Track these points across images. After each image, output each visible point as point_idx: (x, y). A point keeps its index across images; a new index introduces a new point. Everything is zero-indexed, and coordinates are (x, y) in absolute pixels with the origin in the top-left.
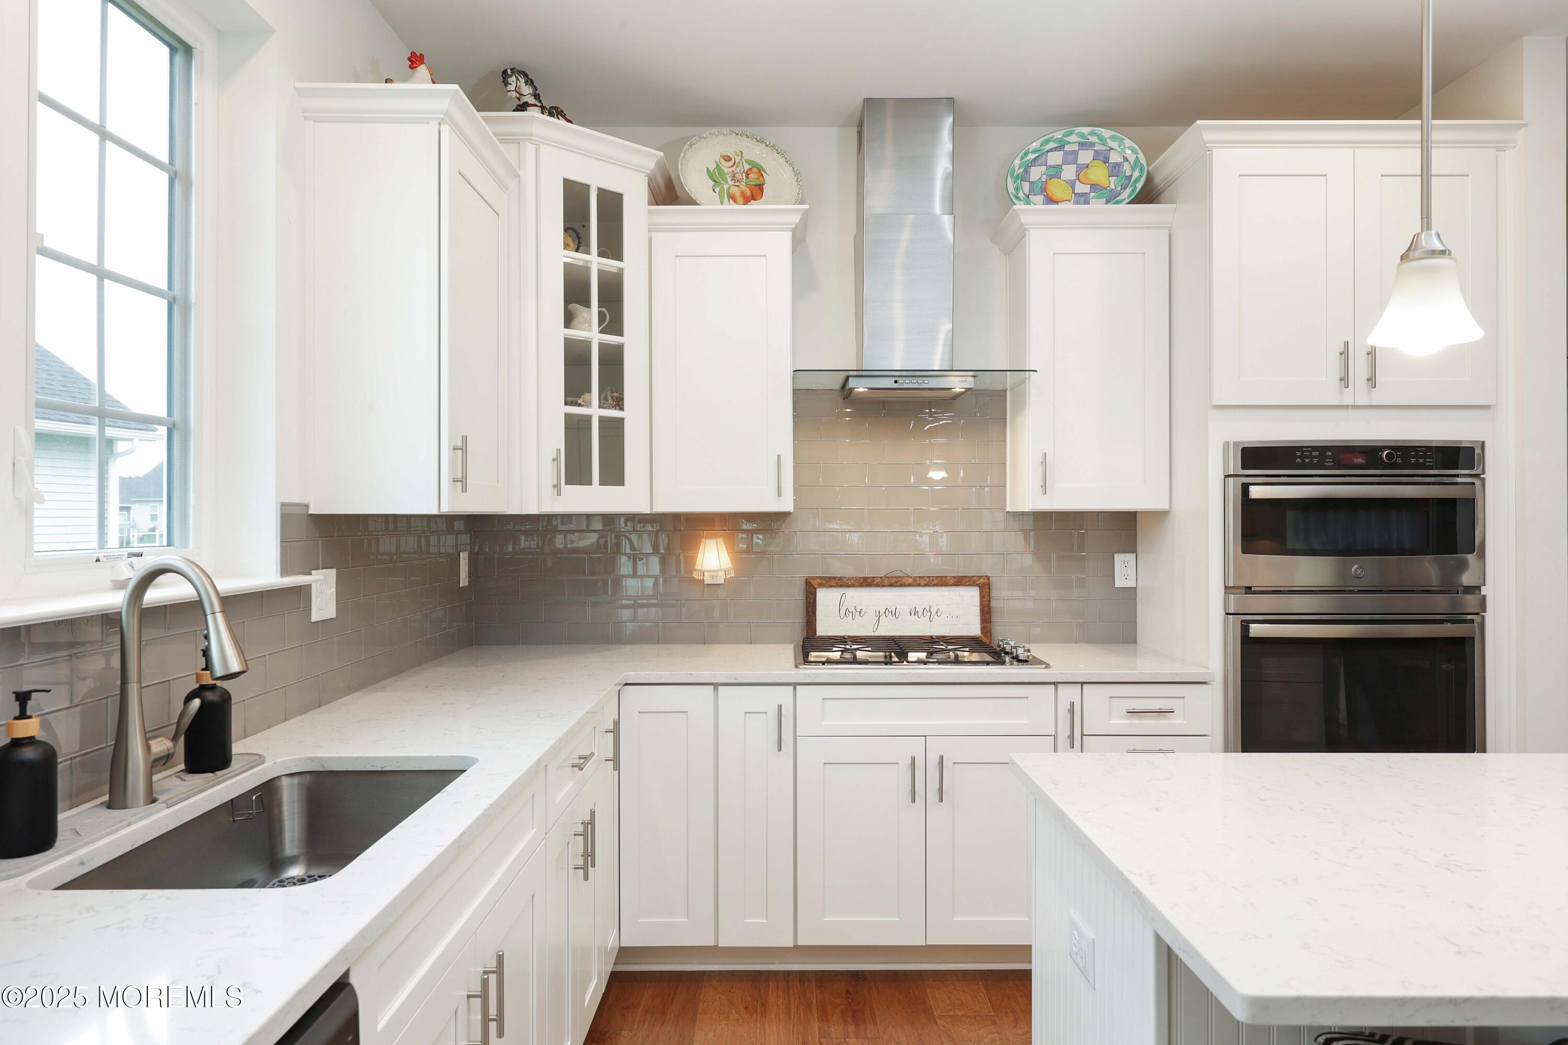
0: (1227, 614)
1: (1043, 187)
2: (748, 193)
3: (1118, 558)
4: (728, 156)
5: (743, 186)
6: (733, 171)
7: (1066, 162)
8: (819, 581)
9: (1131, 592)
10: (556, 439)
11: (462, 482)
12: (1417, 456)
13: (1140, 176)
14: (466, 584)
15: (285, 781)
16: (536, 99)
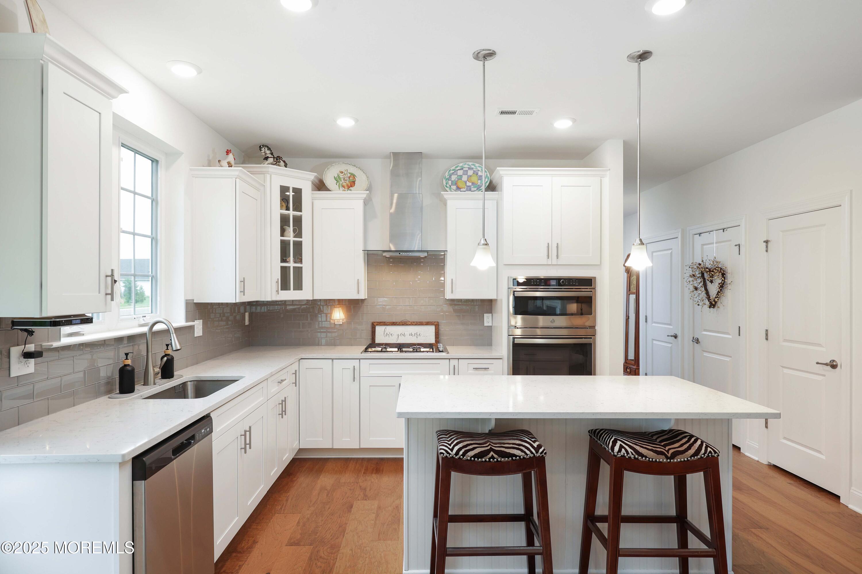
0: (509, 335)
1: (456, 183)
2: (350, 185)
3: (485, 315)
4: (342, 171)
5: (347, 182)
6: (344, 177)
7: (464, 174)
8: (376, 323)
9: (490, 328)
10: (277, 275)
11: (243, 292)
12: (573, 282)
13: (488, 181)
14: (248, 324)
15: (189, 383)
16: (271, 155)
